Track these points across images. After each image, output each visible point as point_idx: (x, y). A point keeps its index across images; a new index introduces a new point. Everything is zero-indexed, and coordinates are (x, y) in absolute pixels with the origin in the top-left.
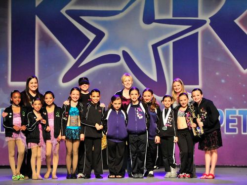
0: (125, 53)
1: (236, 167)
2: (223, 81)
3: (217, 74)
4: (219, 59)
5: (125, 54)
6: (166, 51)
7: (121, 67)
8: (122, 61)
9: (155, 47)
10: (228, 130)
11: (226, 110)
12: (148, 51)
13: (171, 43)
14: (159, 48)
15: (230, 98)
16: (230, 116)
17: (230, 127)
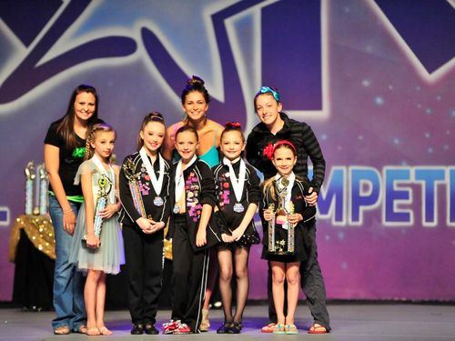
0: (147, 34)
1: (409, 302)
2: (379, 101)
3: (366, 83)
4: (369, 49)
5: (148, 36)
6: (244, 29)
7: (139, 66)
8: (141, 52)
9: (218, 19)
10: (392, 216)
11: (386, 169)
12: (202, 31)
13: (255, 12)
14: (229, 23)
15: (396, 141)
16: (395, 182)
17: (396, 210)
